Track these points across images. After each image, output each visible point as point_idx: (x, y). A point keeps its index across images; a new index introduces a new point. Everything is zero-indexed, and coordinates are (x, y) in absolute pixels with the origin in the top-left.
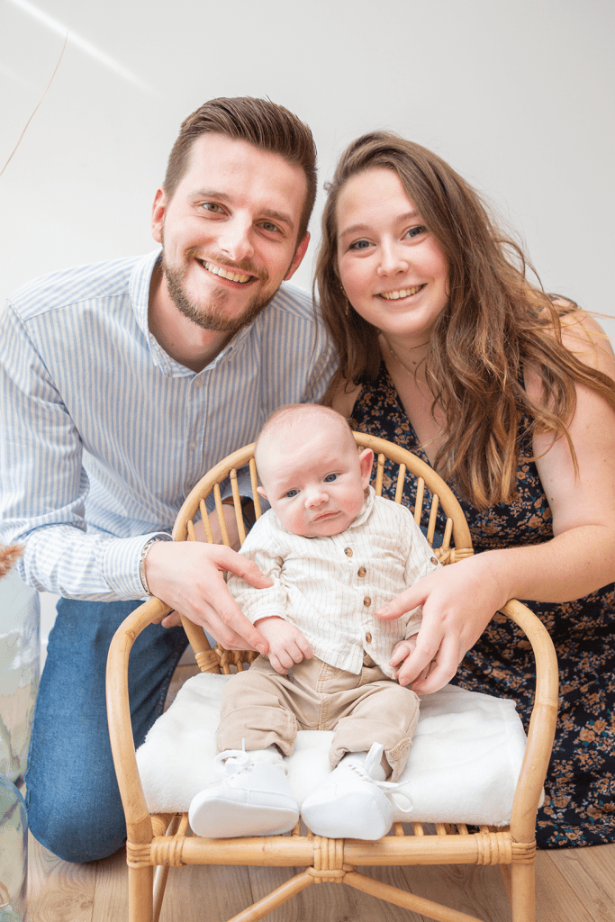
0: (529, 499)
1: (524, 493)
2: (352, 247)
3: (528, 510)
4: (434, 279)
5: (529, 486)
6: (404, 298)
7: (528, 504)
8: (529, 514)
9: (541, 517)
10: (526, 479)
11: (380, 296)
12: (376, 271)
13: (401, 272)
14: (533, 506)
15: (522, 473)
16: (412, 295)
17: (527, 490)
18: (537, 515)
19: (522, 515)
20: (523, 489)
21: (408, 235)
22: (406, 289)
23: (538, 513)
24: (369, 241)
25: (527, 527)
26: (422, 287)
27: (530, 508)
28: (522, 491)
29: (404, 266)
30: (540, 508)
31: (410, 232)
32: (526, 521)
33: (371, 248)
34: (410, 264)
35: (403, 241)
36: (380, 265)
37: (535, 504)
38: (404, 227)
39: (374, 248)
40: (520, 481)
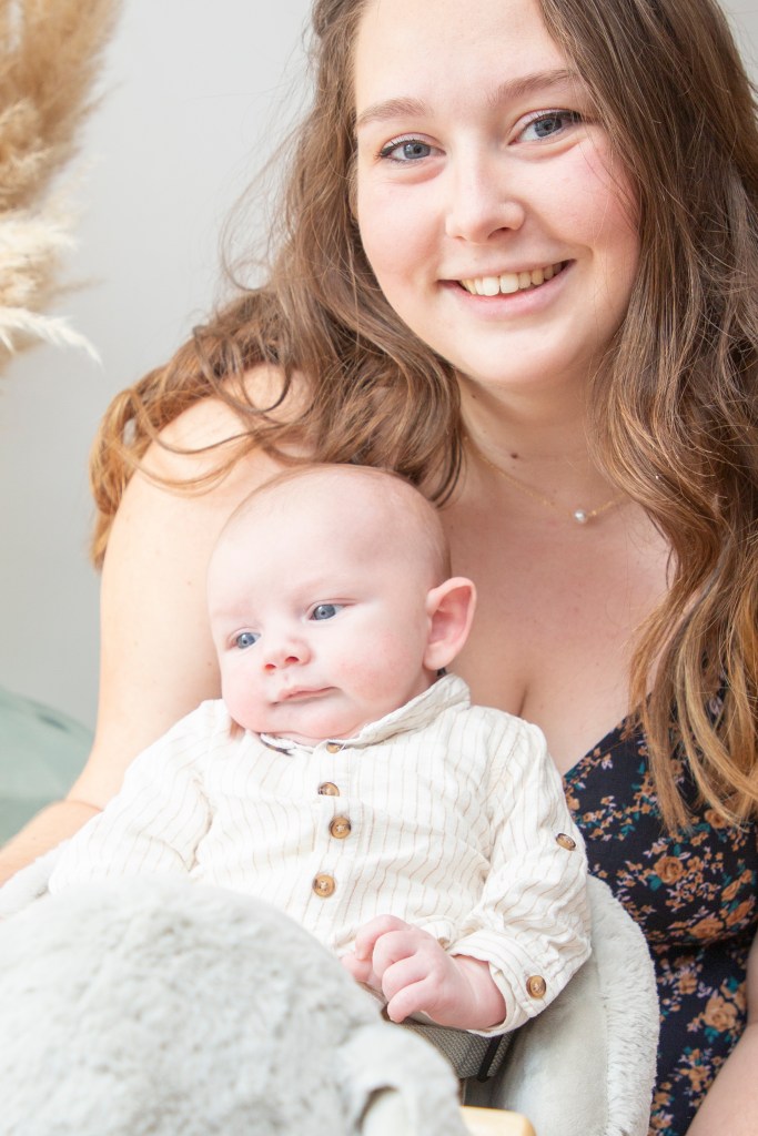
1: (713, 860)
2: (387, 153)
4: (590, 252)
6: (511, 295)
7: (711, 888)
8: (703, 911)
9: (724, 920)
11: (456, 285)
13: (504, 229)
14: (718, 895)
16: (532, 287)
17: (719, 856)
18: (718, 915)
19: (689, 911)
20: (714, 853)
21: (531, 134)
22: (518, 272)
25: (687, 934)
28: (708, 856)
29: (511, 214)
30: (730, 902)
31: (536, 121)
32: (690, 923)
34: (528, 209)
35: (515, 147)
37: (724, 893)
38: (517, 112)
40: (712, 832)
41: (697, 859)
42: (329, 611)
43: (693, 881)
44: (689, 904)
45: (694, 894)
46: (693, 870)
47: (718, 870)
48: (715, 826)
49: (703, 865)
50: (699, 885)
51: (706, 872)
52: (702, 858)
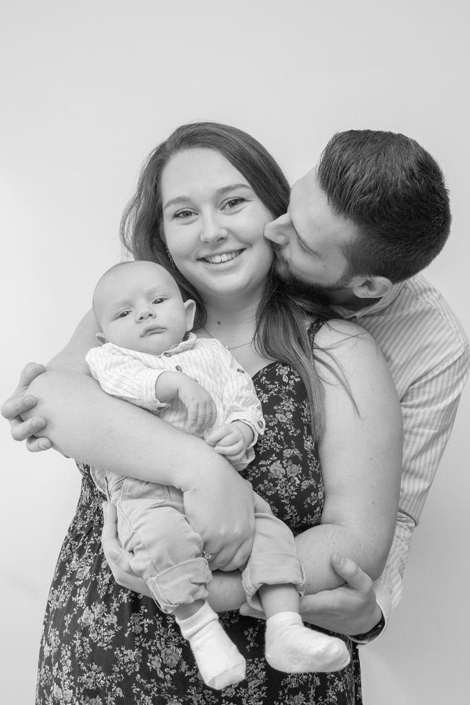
0: (280, 442)
1: (278, 434)
2: (176, 216)
3: (275, 452)
5: (286, 431)
6: (225, 262)
7: (278, 446)
9: (285, 468)
10: (285, 424)
11: (204, 260)
12: (199, 237)
13: (222, 238)
15: (284, 417)
16: (233, 258)
22: (227, 253)
23: (284, 462)
24: (192, 211)
26: (242, 251)
27: (278, 451)
33: (193, 217)
34: (229, 231)
35: (223, 211)
36: (202, 232)
38: (223, 199)
39: (197, 216)
41: (271, 431)
42: (162, 300)
43: (269, 440)
44: (267, 451)
45: (270, 446)
46: (269, 435)
47: (281, 439)
48: (281, 421)
49: (274, 434)
50: (272, 442)
51: (275, 438)
52: (274, 431)
